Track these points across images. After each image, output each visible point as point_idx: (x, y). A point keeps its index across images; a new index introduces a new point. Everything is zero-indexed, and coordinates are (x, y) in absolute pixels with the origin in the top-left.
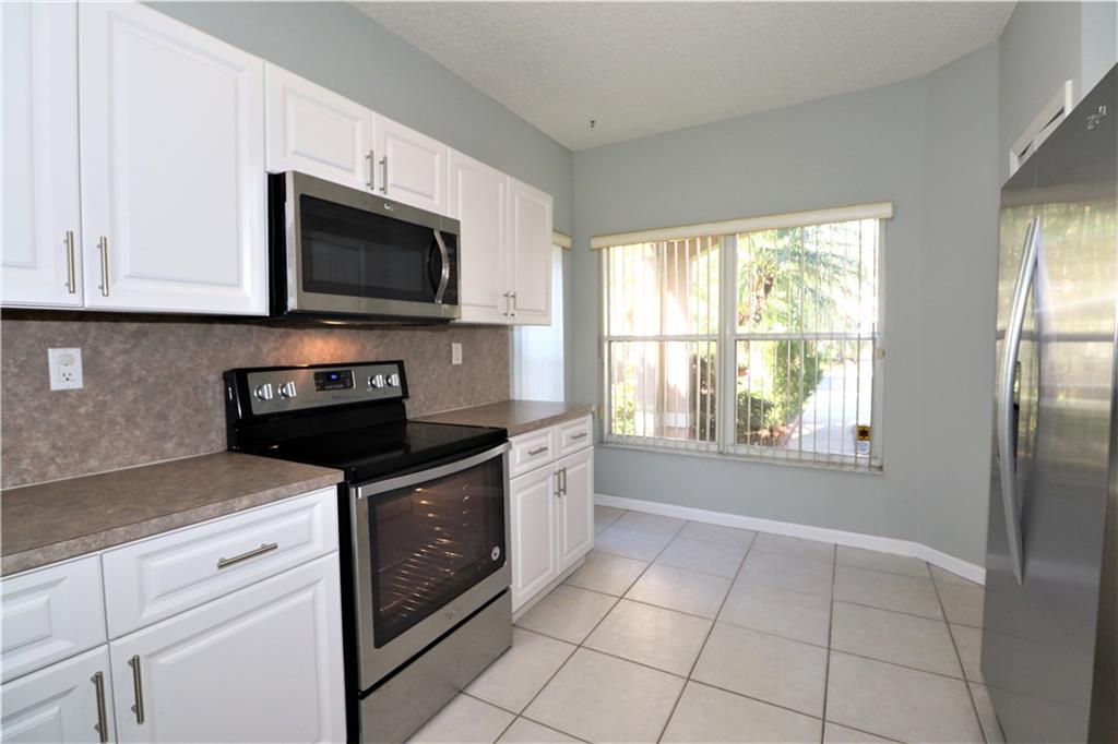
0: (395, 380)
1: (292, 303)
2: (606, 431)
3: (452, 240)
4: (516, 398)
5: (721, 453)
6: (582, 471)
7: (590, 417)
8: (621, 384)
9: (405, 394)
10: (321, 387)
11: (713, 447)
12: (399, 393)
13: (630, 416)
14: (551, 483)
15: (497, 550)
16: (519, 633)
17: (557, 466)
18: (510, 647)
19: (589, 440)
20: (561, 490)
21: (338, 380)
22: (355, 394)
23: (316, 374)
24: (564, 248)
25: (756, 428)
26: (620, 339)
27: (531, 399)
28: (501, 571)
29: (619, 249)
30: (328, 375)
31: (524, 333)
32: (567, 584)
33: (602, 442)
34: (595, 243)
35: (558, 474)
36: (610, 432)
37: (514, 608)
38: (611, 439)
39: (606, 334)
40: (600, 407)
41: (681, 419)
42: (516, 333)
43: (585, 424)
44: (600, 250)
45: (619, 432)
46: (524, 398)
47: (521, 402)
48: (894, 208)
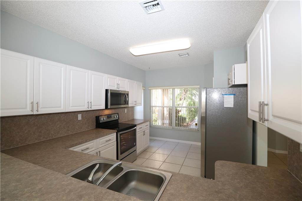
0: (117, 116)
1: (109, 107)
2: (151, 124)
3: (128, 94)
4: (135, 118)
5: (172, 128)
6: (148, 132)
7: (149, 122)
8: (154, 114)
9: (119, 119)
10: (108, 118)
11: (171, 127)
12: (118, 119)
13: (156, 121)
14: (142, 133)
15: (135, 143)
16: (138, 158)
17: (144, 130)
18: (136, 159)
19: (148, 126)
20: (144, 135)
21: (110, 117)
22: (112, 119)
23: (107, 116)
24: (144, 90)
25: (183, 123)
26: (154, 107)
27: (137, 119)
28: (135, 147)
29: (154, 90)
30: (109, 116)
31: (136, 107)
32: (145, 151)
33: (151, 126)
34: (150, 88)
35: (144, 132)
36: (152, 125)
37: (137, 153)
38: (152, 126)
39: (151, 105)
40: (150, 120)
41: (167, 122)
42: (135, 107)
43: (148, 123)
44: (150, 90)
45: (154, 124)
46: (136, 118)
47: (136, 119)
48: (200, 86)
